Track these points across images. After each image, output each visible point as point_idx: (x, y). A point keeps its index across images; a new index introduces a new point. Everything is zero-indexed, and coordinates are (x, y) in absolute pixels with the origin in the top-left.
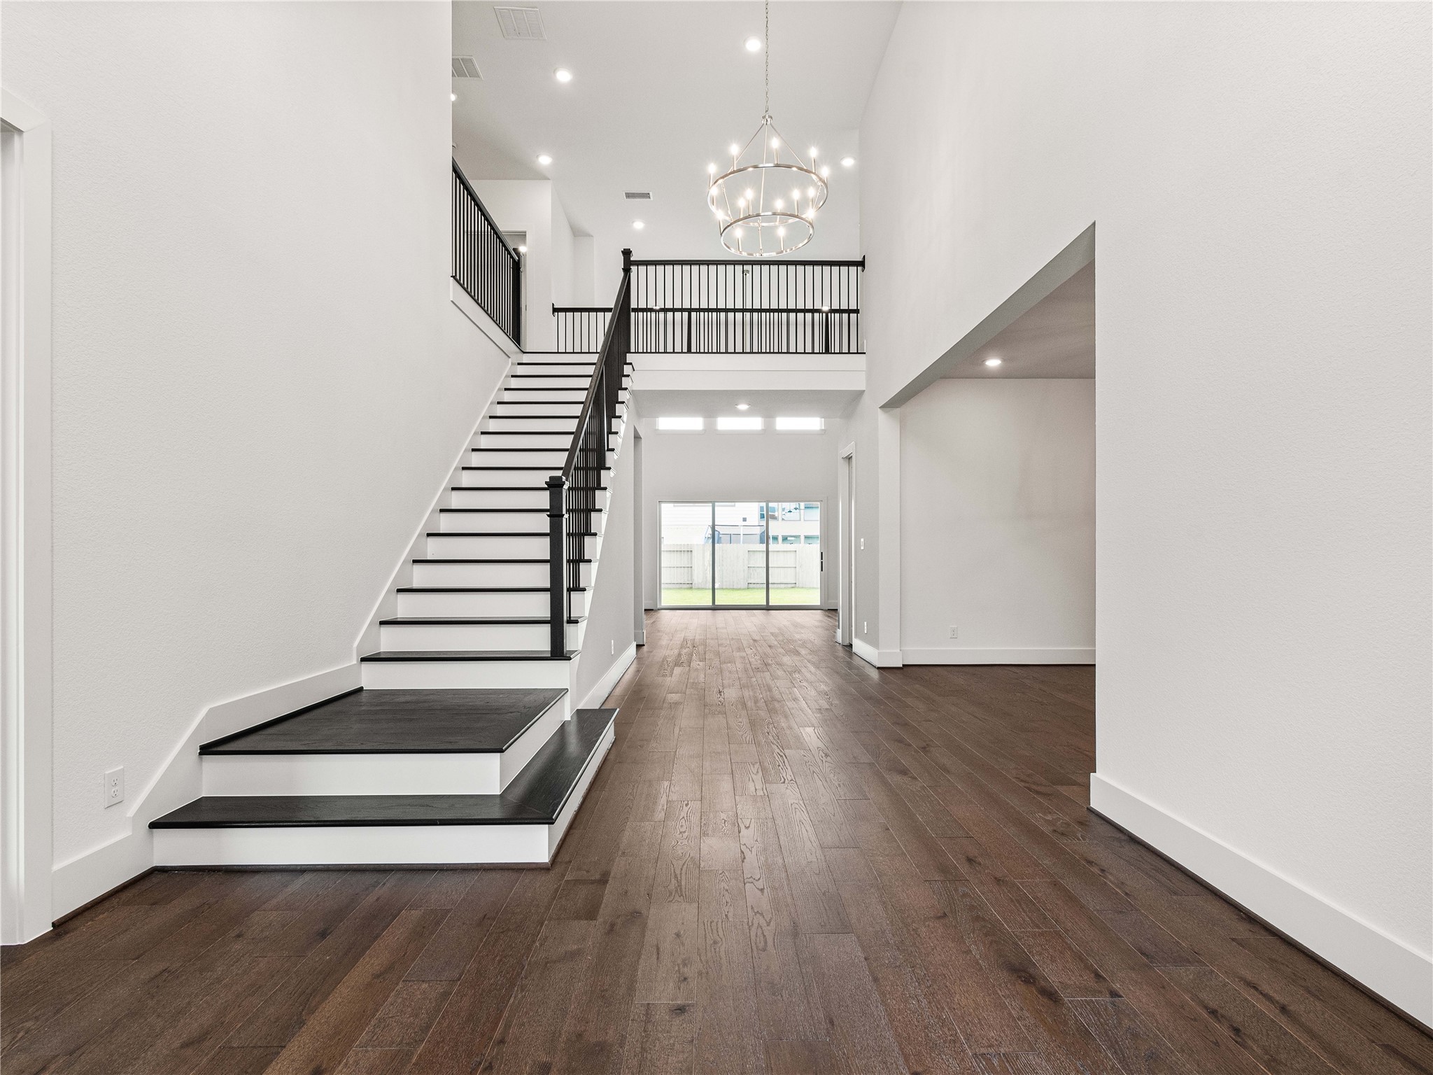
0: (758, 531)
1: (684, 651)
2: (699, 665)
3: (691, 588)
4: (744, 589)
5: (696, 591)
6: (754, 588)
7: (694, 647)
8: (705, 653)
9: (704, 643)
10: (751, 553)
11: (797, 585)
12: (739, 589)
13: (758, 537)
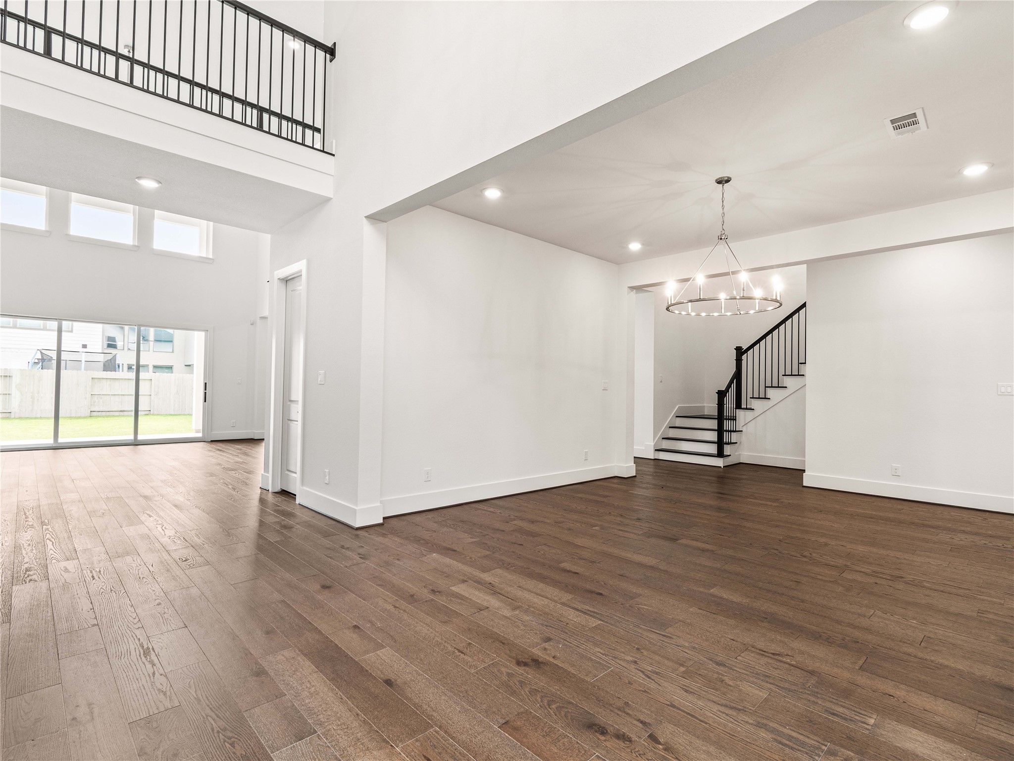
0: (102, 358)
1: (26, 537)
2: (66, 570)
3: (8, 418)
4: (85, 417)
5: (17, 421)
6: (99, 416)
7: (43, 523)
8: (70, 537)
9: (60, 513)
10: (96, 380)
11: (152, 412)
12: (80, 418)
13: (102, 365)
